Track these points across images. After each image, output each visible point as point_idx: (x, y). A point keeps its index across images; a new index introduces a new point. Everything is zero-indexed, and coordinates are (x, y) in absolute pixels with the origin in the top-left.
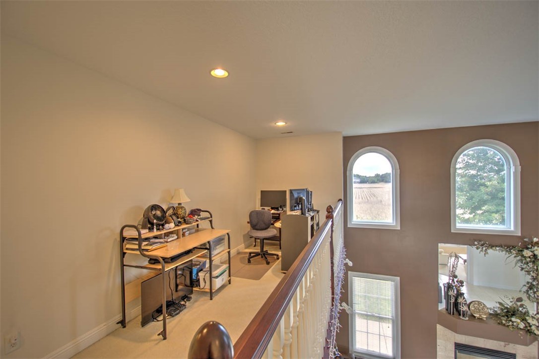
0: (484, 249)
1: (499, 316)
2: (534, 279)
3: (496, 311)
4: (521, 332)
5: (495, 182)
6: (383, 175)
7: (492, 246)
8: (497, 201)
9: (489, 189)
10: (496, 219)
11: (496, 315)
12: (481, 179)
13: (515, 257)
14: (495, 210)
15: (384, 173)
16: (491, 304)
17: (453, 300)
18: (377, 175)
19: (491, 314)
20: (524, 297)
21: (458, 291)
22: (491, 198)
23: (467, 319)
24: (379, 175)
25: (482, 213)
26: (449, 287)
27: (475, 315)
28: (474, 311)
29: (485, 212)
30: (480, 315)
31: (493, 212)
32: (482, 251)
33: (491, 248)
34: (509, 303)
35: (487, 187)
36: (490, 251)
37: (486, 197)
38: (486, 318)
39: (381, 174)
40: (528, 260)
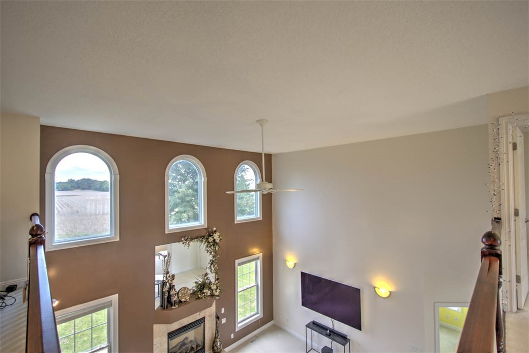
0: (187, 242)
1: (196, 293)
2: (214, 257)
3: (194, 290)
4: (209, 298)
5: (183, 189)
6: (78, 181)
7: (192, 239)
8: (185, 203)
9: (180, 195)
10: (185, 217)
11: (194, 293)
12: (174, 186)
13: (204, 244)
14: (183, 211)
15: (79, 179)
16: (191, 285)
17: (167, 295)
18: (71, 181)
19: (191, 294)
20: (208, 271)
21: (170, 285)
22: (182, 202)
23: (177, 306)
24: (74, 180)
25: (175, 214)
26: (163, 284)
27: (182, 300)
28: (181, 297)
29: (177, 212)
30: (185, 298)
31: (182, 213)
32: (186, 244)
33: (192, 241)
34: (200, 280)
35: (179, 193)
36: (191, 243)
37: (178, 201)
38: (189, 299)
39: (76, 180)
40: (211, 244)
